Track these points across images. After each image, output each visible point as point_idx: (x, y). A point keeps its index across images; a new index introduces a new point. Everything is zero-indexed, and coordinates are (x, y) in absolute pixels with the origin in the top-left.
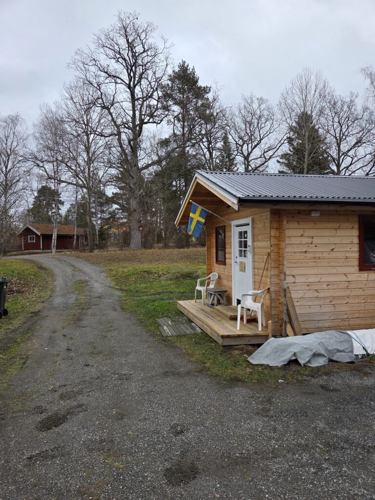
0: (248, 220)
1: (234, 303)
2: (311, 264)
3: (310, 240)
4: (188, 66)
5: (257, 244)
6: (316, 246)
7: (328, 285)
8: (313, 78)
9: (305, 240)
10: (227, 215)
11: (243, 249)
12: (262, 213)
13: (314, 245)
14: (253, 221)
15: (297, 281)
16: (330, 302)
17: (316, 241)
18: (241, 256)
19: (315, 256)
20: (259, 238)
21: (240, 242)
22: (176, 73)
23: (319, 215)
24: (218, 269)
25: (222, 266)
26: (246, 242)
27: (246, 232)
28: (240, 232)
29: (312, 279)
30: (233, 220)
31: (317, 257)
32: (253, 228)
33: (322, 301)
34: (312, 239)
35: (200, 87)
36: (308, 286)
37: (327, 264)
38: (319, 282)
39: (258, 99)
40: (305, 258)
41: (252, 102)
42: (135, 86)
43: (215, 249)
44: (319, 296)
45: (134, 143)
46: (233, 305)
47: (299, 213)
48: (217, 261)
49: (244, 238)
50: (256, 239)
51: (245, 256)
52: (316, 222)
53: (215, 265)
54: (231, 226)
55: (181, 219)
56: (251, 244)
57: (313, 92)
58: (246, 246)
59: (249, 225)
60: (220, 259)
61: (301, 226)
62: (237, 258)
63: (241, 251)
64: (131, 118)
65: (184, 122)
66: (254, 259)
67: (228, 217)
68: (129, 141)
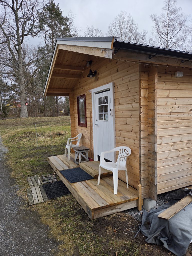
0: (110, 86)
1: (96, 159)
2: (175, 125)
3: (173, 102)
4: (55, 3)
5: (118, 107)
6: (179, 107)
7: (187, 144)
8: (126, 18)
9: (170, 101)
10: (87, 85)
11: (103, 113)
12: (124, 76)
13: (178, 106)
14: (114, 86)
15: (163, 143)
16: (189, 159)
17: (179, 102)
18: (101, 119)
19: (178, 117)
20: (121, 102)
21: (101, 108)
22: (48, 7)
23: (183, 76)
24: (80, 131)
25: (84, 128)
26: (106, 107)
27: (106, 98)
28: (99, 98)
29: (175, 140)
30: (93, 89)
31: (179, 118)
32: (114, 93)
33: (183, 160)
34: (175, 101)
35: (63, 18)
36: (172, 146)
37: (187, 124)
38: (180, 142)
39: (95, 30)
40: (170, 119)
41: (93, 31)
42: (18, 9)
43: (77, 115)
44: (181, 155)
45: (19, 47)
46: (95, 160)
47: (166, 73)
48: (79, 124)
49: (104, 104)
50: (117, 103)
51: (105, 120)
52: (179, 83)
53: (78, 127)
54: (90, 94)
55: (48, 91)
56: (112, 108)
57: (126, 26)
58: (106, 111)
59: (110, 90)
60: (82, 122)
61: (167, 87)
62: (97, 121)
63: (101, 115)
64: (16, 31)
65: (53, 39)
66: (115, 121)
67: (87, 86)
68: (15, 46)
